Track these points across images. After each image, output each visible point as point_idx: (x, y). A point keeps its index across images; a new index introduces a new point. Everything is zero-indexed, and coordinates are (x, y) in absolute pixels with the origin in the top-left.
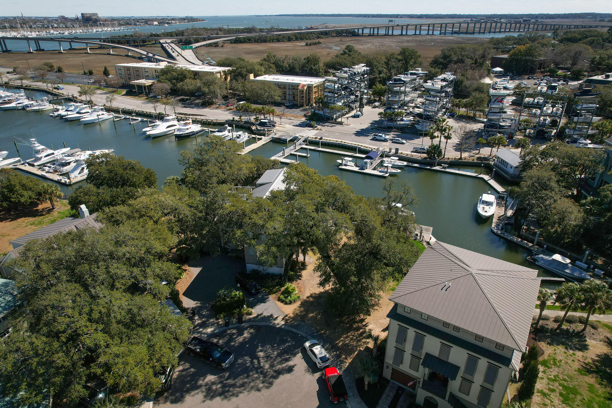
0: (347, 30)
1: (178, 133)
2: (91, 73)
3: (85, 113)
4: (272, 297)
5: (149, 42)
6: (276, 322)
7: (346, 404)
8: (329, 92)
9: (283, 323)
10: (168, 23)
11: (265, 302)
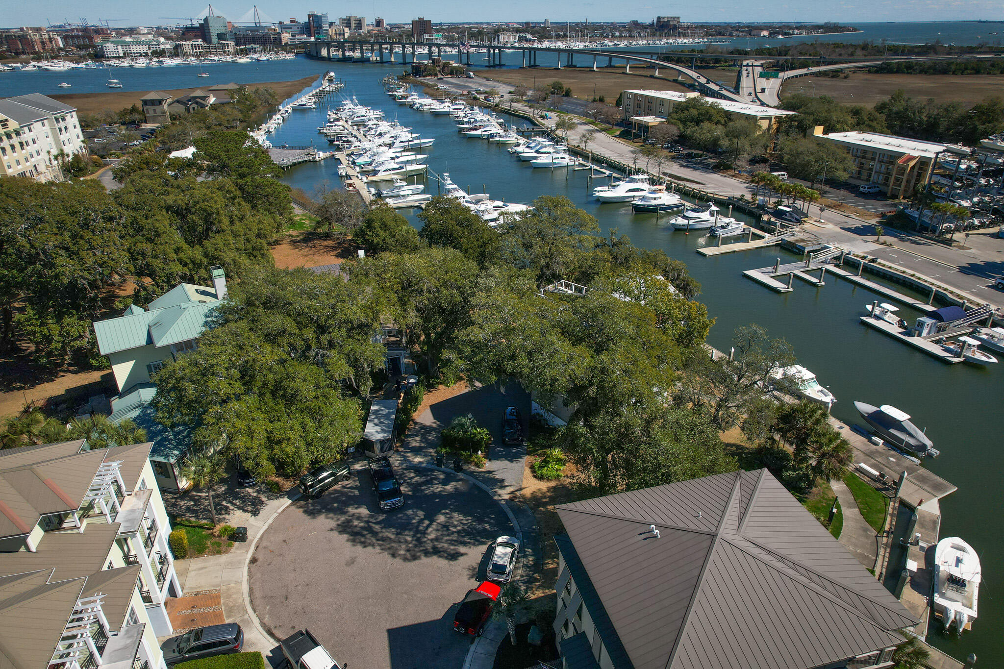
1: (639, 203)
2: (601, 100)
3: (545, 153)
4: (526, 459)
5: (726, 62)
6: (500, 491)
7: (472, 643)
8: (944, 176)
9: (507, 497)
10: (785, 34)
11: (512, 462)
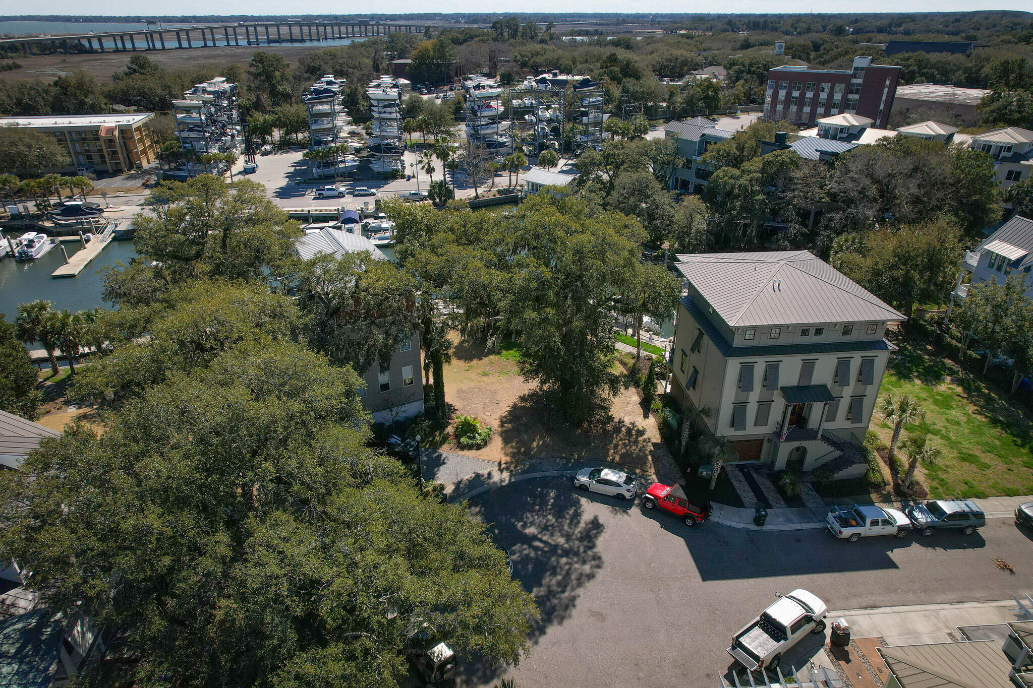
0: (64, 40)
4: (445, 451)
6: (496, 479)
9: (506, 475)
11: (445, 463)
